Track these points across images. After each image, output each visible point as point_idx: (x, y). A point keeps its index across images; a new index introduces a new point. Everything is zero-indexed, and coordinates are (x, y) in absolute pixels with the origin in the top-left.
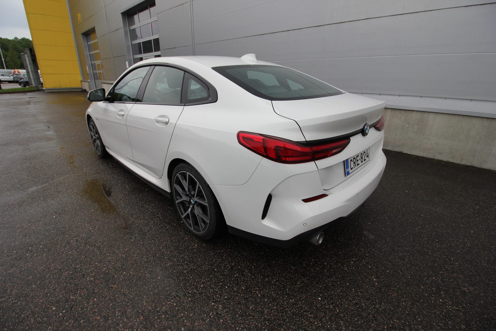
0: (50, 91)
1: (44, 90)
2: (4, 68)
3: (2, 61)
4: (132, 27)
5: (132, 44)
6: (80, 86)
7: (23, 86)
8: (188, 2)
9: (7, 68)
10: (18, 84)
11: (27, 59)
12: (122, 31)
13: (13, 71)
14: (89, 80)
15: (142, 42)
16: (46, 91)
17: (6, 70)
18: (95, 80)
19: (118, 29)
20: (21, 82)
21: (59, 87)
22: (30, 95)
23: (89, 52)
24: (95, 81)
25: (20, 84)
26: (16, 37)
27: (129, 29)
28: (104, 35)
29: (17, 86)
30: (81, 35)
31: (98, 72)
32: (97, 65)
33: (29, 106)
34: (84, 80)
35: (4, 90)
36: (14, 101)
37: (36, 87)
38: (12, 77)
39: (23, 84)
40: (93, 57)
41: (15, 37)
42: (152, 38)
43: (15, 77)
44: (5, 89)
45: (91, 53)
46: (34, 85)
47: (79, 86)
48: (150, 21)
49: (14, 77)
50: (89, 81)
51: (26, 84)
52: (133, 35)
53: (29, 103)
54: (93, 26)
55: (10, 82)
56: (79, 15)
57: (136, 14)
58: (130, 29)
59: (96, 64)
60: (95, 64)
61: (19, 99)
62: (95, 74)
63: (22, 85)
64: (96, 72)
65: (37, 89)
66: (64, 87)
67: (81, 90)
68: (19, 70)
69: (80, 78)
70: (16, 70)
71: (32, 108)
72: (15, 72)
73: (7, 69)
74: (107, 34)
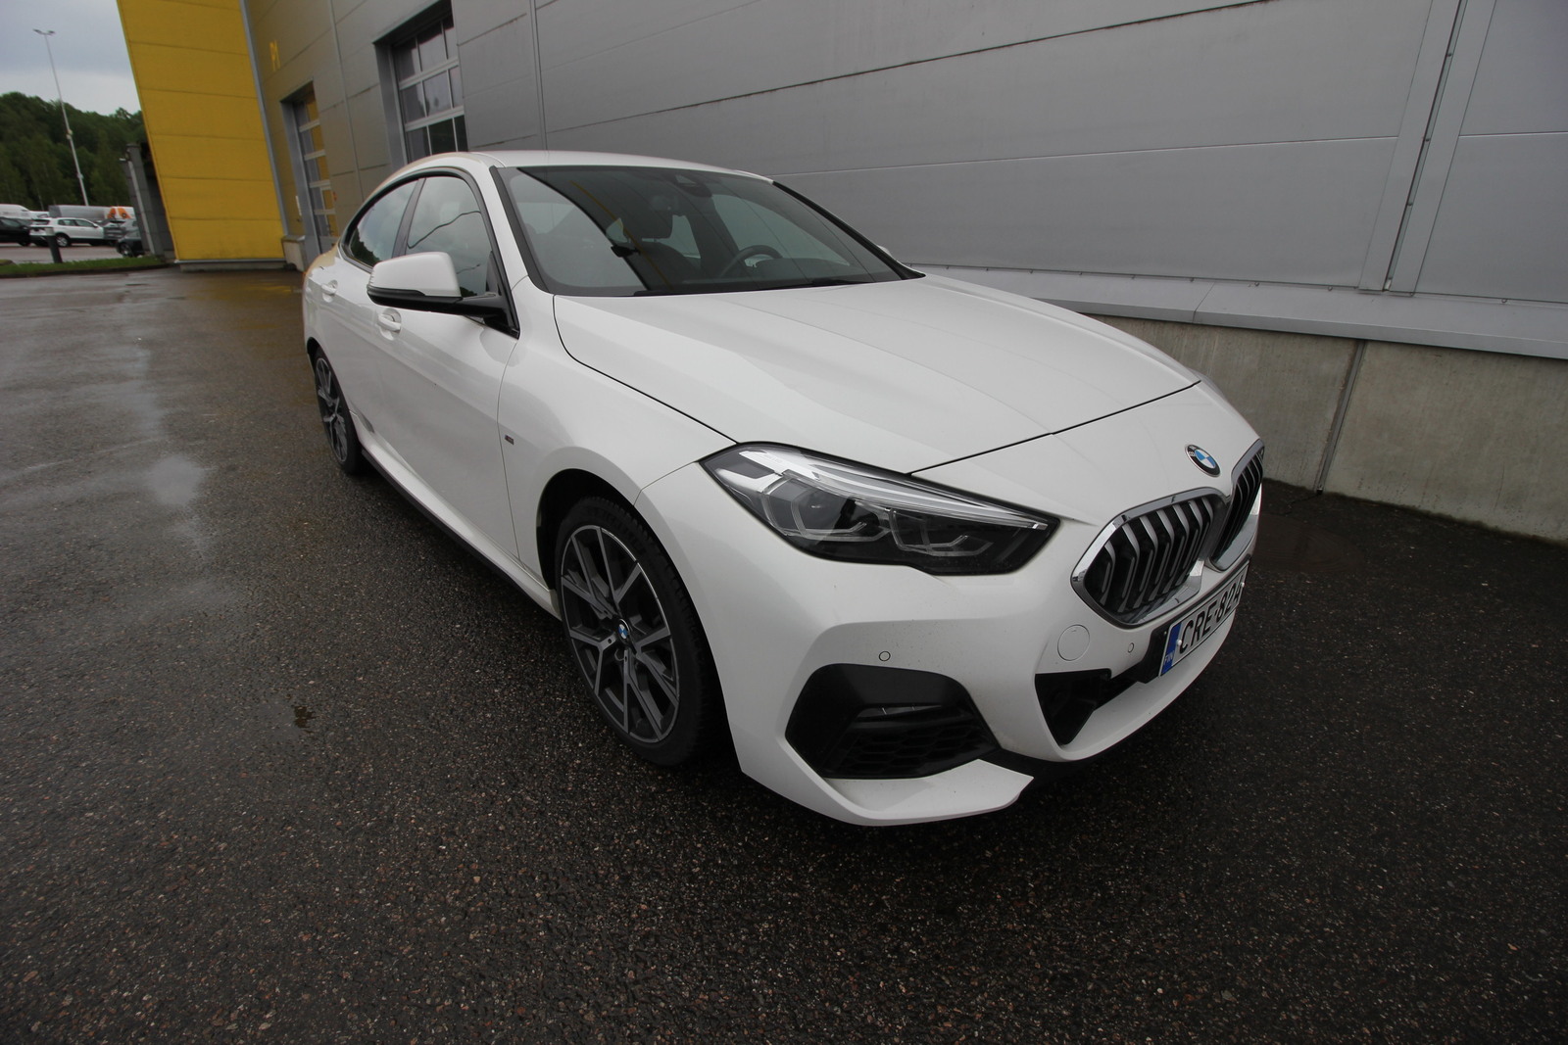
0: (192, 268)
1: (178, 265)
2: (83, 204)
3: (78, 179)
4: (407, 83)
5: (407, 130)
6: (278, 254)
7: (129, 255)
8: (526, 14)
9: (93, 201)
10: (114, 250)
11: (133, 174)
12: (377, 94)
13: (106, 210)
14: (303, 238)
15: (431, 126)
16: (183, 268)
17: (87, 208)
18: (321, 237)
19: (369, 89)
20: (124, 243)
21: (219, 257)
22: (135, 280)
23: (303, 153)
24: (319, 239)
25: (120, 247)
26: (121, 109)
27: (398, 87)
28: (335, 106)
29: (110, 254)
30: (280, 107)
31: (326, 212)
32: (324, 192)
33: (117, 305)
34: (292, 238)
35: (68, 263)
36: (86, 292)
37: (158, 256)
38: (101, 229)
39: (128, 250)
40: (313, 170)
41: (118, 109)
42: (451, 114)
43: (110, 229)
44: (70, 260)
45: (308, 157)
46: (153, 251)
47: (276, 253)
48: (446, 64)
49: (105, 229)
50: (303, 241)
51: (137, 247)
52: (409, 103)
53: (120, 298)
54: (309, 81)
55: (95, 243)
56: (273, 46)
57: (414, 47)
58: (402, 88)
59: (321, 189)
60: (317, 189)
61: (98, 288)
62: (319, 220)
63: (126, 252)
64: (322, 213)
65: (160, 263)
66: (232, 255)
67: (281, 266)
68: (124, 208)
69: (280, 231)
70: (116, 208)
71: (122, 311)
72: (113, 213)
73: (91, 204)
74: (342, 102)
